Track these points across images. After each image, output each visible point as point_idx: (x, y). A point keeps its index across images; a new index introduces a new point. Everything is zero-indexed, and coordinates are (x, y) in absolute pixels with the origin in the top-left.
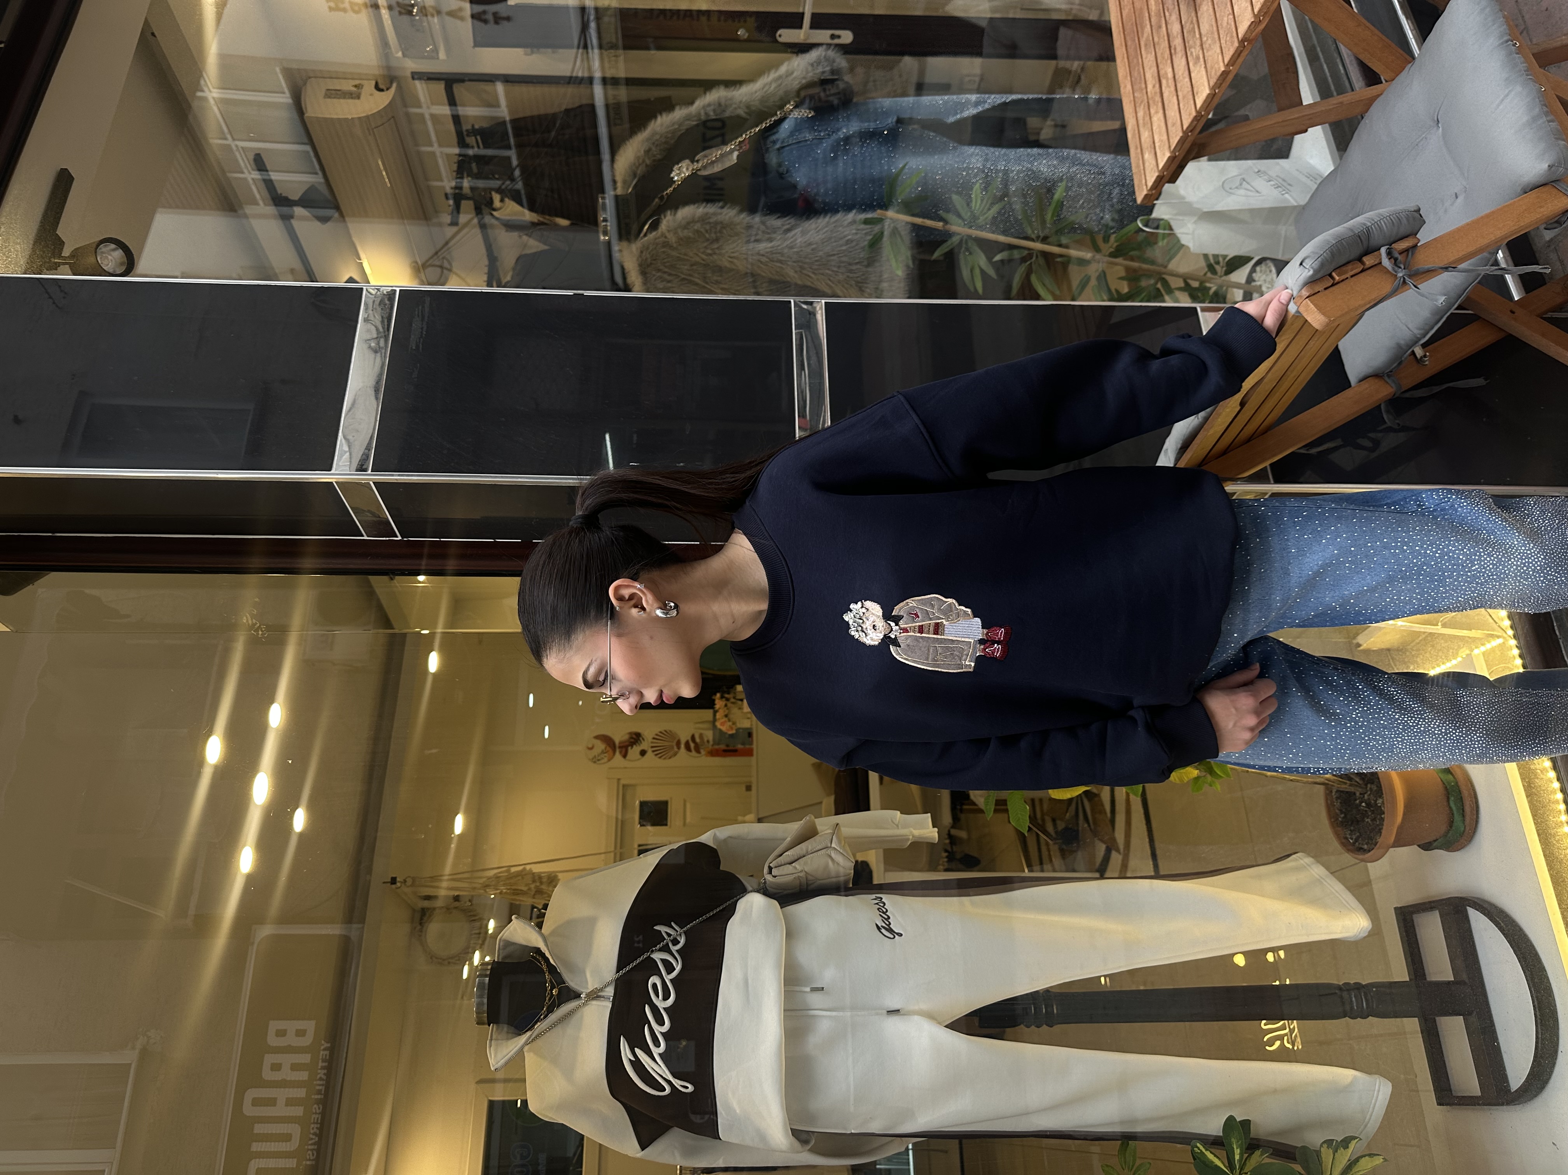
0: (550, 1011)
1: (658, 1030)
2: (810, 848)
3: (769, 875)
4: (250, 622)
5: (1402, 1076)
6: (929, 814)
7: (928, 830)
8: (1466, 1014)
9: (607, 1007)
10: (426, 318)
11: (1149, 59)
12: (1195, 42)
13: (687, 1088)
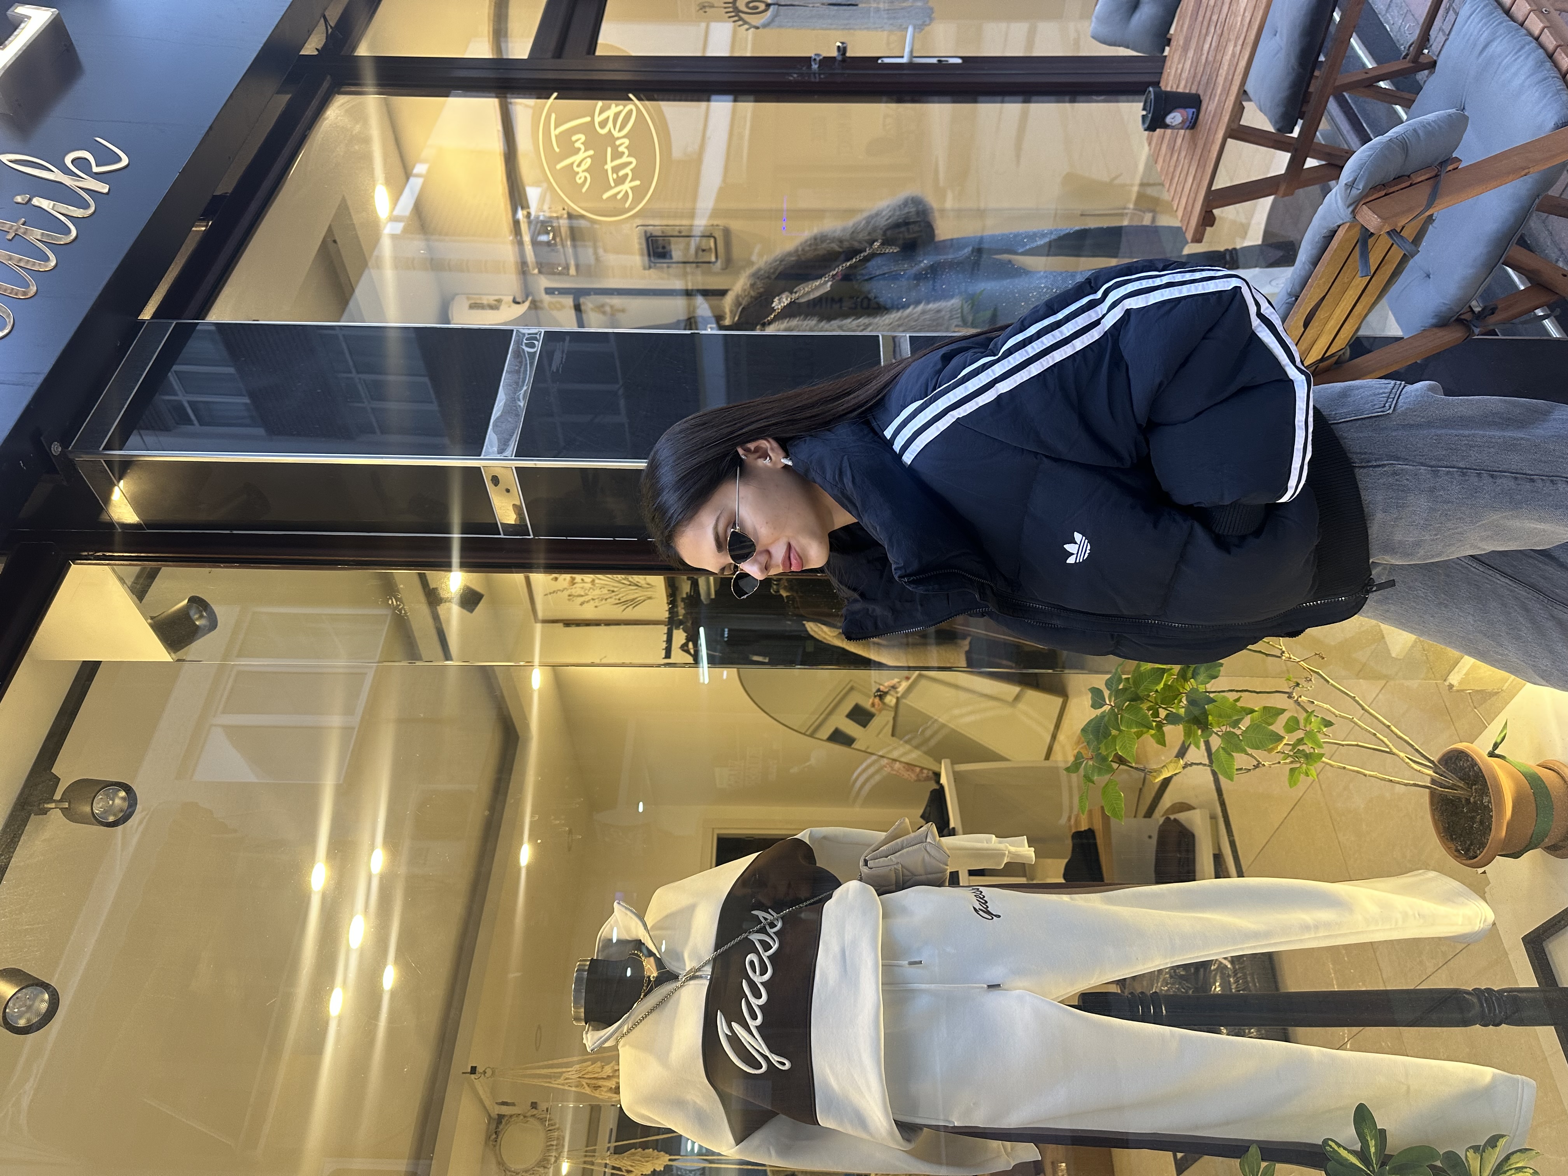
0: (648, 993)
1: (755, 1004)
3: (865, 868)
7: (1025, 850)
9: (705, 985)
10: (566, 352)
13: (784, 1064)
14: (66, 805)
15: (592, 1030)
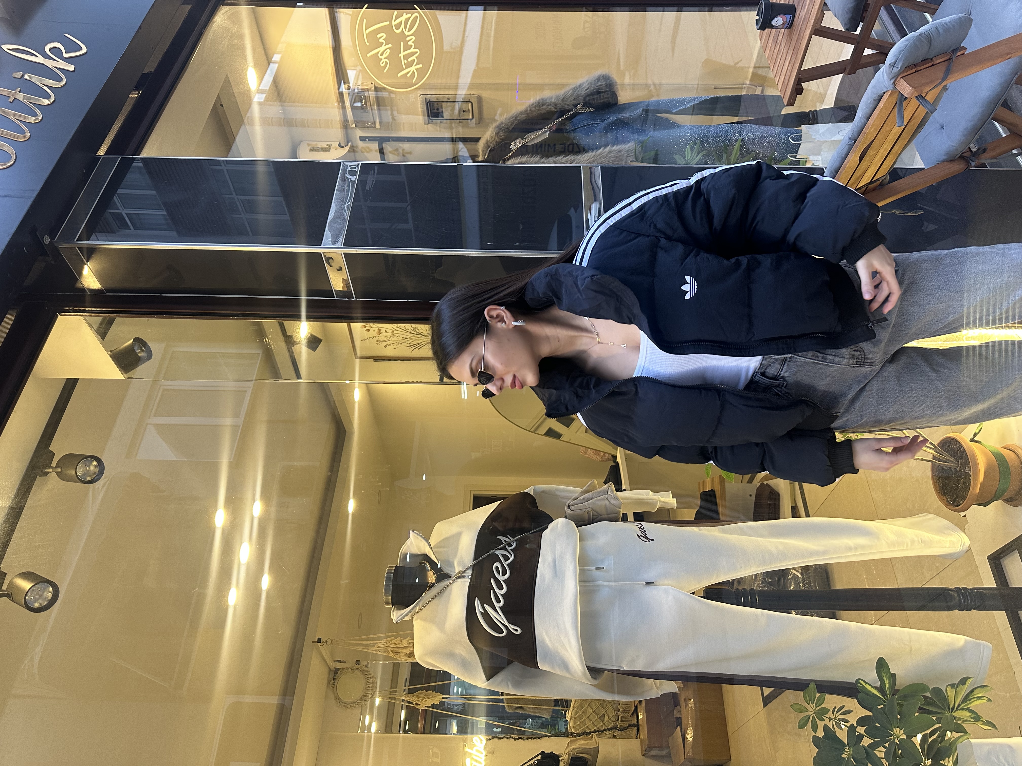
1: (499, 593)
2: (594, 494)
3: (569, 510)
6: (670, 492)
9: (467, 581)
10: (375, 177)
13: (517, 631)
14: (59, 470)
15: (397, 610)
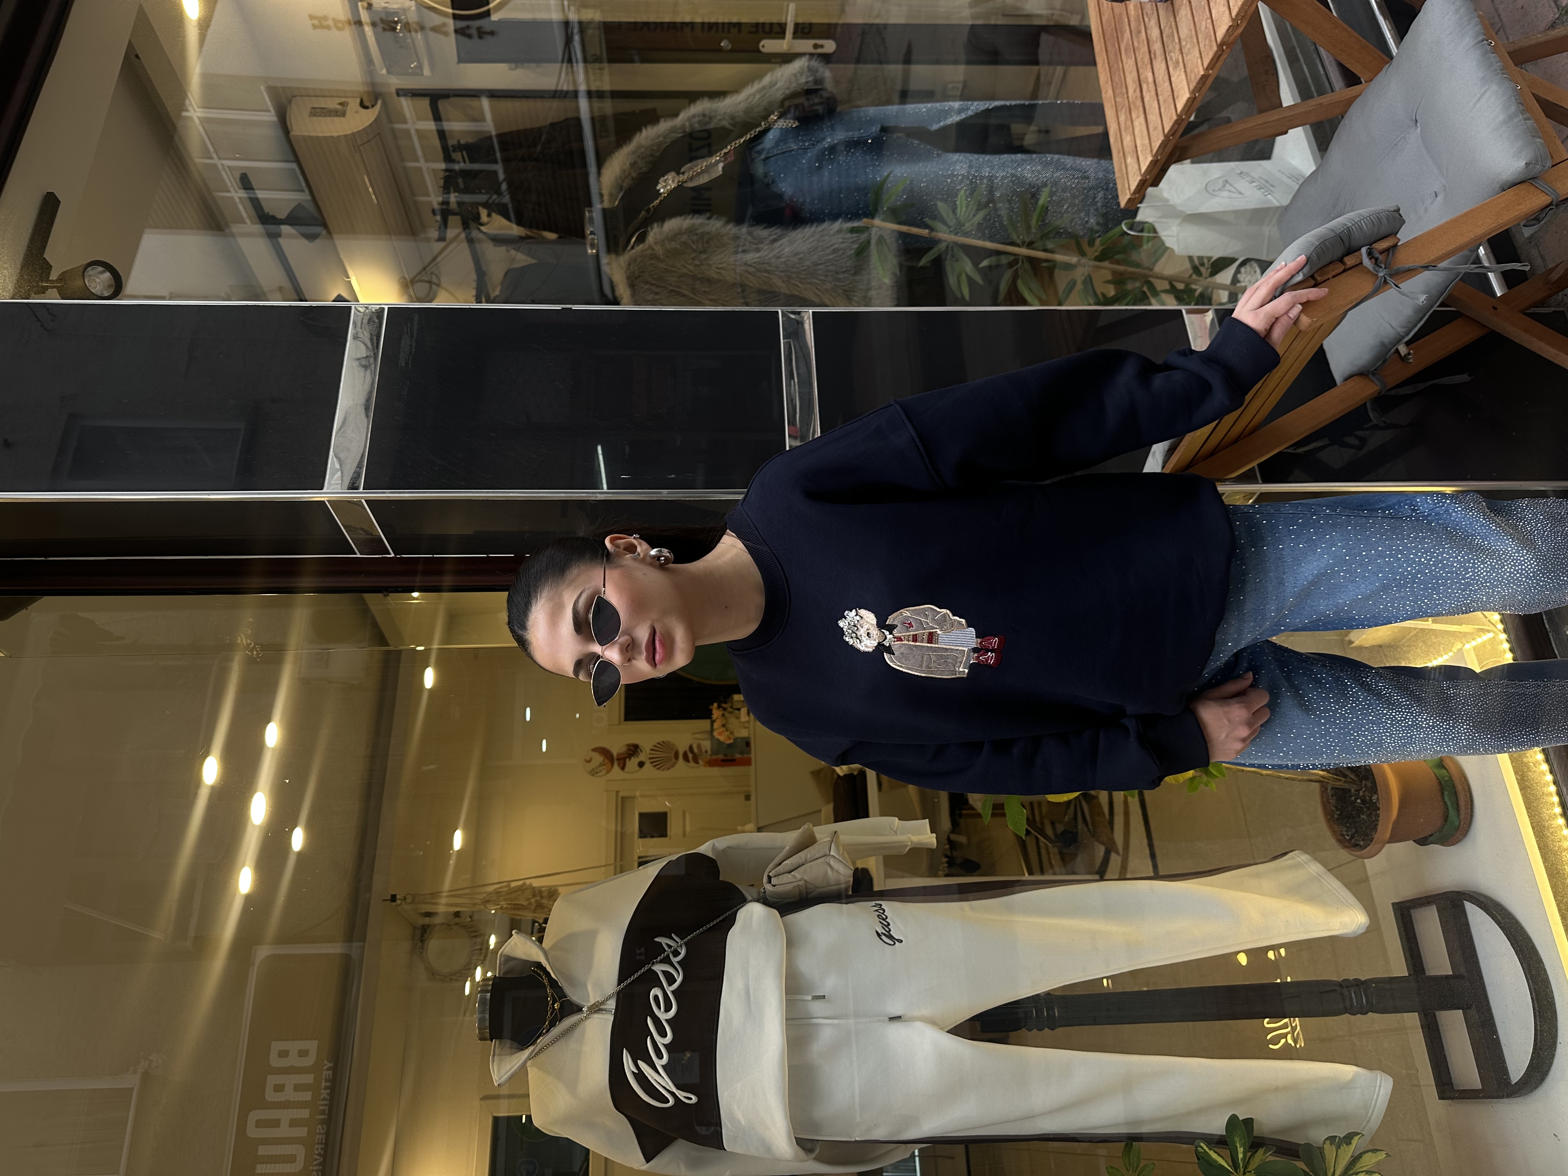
0: (552, 1025)
1: (660, 1042)
2: (809, 856)
3: (768, 885)
4: (245, 642)
5: (1404, 1072)
6: (927, 820)
7: (926, 836)
8: (1465, 1008)
9: (609, 1020)
10: (415, 335)
11: (1129, 64)
12: (1174, 47)
13: (690, 1099)
